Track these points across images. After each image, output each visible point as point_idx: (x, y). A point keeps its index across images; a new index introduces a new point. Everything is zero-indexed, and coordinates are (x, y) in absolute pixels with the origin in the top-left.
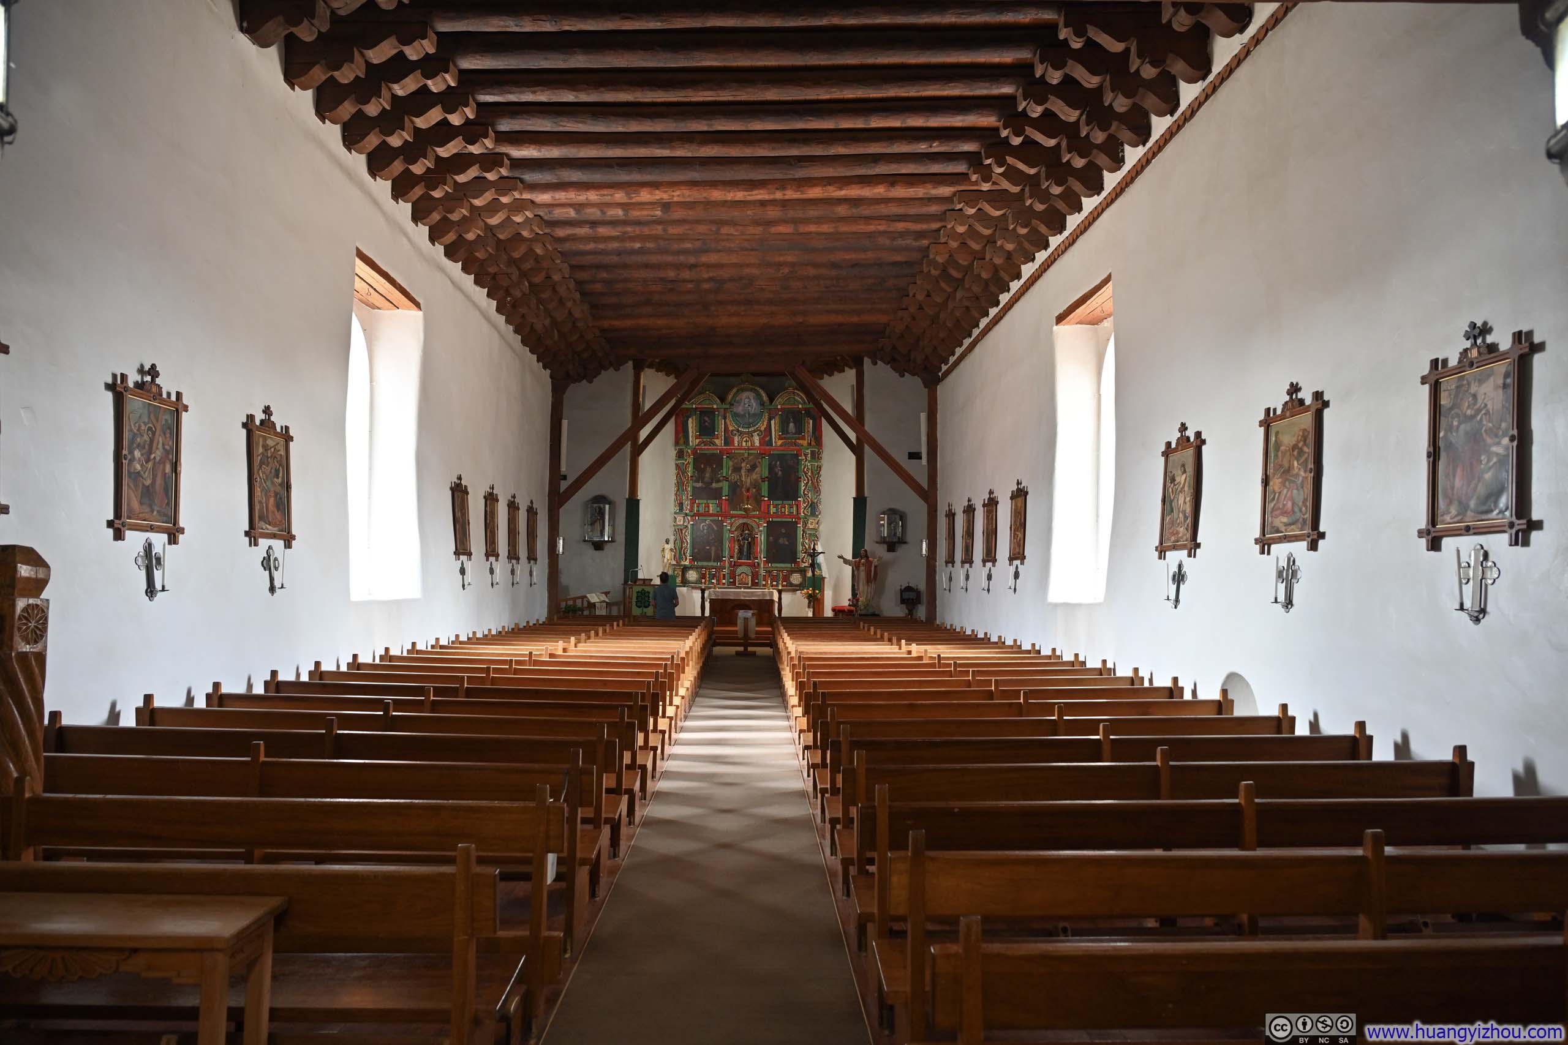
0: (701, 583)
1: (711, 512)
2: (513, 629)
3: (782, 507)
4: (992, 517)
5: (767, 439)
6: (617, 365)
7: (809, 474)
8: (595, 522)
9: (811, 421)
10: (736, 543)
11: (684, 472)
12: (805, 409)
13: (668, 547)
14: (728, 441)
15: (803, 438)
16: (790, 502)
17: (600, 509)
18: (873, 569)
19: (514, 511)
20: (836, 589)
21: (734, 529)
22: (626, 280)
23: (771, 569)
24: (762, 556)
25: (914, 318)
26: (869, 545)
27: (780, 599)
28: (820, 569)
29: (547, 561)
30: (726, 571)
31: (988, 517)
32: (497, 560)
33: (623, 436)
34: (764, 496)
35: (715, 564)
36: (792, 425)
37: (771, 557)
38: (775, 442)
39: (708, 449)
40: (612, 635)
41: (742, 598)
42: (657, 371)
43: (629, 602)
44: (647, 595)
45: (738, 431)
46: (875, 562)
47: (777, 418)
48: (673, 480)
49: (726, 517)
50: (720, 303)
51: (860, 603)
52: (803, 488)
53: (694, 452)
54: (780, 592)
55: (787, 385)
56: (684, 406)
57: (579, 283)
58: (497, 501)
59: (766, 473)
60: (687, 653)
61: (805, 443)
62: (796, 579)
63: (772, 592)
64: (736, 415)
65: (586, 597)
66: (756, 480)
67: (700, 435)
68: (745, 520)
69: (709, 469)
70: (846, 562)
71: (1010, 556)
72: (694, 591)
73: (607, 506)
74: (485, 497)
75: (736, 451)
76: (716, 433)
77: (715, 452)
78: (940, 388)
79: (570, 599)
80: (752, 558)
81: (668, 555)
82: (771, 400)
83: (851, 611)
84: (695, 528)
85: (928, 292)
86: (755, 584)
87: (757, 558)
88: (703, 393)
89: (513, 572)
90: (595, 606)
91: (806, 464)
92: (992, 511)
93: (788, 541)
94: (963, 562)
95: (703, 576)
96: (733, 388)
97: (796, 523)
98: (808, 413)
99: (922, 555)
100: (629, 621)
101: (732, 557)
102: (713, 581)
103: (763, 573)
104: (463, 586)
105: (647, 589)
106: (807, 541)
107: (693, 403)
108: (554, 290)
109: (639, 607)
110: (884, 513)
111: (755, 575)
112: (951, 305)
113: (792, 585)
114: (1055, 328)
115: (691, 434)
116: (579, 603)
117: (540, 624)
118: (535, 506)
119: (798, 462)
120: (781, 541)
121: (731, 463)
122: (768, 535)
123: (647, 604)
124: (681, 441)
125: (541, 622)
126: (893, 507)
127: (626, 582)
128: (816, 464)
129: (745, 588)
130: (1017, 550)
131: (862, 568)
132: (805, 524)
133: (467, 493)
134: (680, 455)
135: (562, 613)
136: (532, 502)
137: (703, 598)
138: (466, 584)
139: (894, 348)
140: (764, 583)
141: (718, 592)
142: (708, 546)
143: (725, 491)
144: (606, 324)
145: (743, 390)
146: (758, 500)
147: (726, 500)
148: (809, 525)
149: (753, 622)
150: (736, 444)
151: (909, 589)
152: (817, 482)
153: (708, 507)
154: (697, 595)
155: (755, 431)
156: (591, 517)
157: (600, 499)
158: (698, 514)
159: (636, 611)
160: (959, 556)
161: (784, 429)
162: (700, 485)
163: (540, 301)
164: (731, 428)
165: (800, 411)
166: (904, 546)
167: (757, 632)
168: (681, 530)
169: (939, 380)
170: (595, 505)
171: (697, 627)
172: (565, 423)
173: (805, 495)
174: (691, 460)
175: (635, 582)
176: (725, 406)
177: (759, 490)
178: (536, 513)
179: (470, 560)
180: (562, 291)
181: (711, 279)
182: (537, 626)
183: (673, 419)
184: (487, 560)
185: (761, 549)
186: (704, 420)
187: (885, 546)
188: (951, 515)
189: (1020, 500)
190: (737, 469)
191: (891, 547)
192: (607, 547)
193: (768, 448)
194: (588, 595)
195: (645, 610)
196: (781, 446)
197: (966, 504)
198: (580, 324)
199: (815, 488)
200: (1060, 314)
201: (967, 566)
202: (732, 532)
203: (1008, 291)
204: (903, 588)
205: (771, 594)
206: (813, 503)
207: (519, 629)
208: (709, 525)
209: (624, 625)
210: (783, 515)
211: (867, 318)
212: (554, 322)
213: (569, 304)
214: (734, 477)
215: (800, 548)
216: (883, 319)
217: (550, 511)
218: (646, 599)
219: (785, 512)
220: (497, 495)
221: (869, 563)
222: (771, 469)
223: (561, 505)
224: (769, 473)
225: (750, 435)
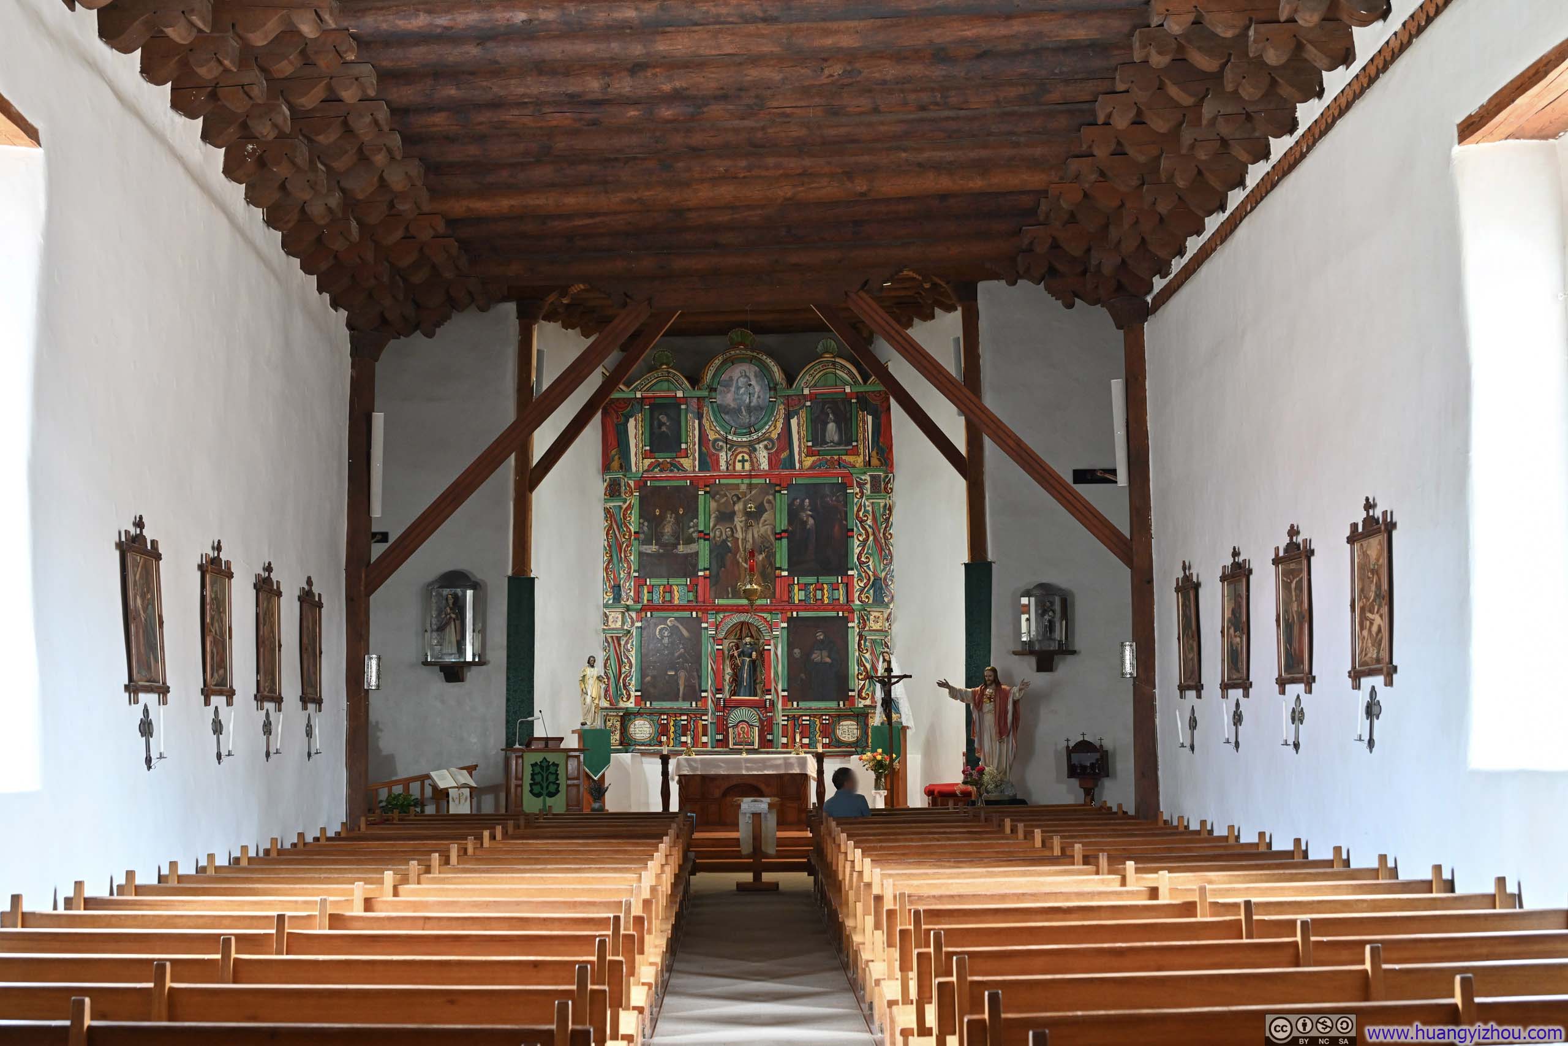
0: (661, 743)
1: (676, 602)
2: (267, 852)
3: (816, 590)
4: (1299, 587)
5: (784, 455)
6: (484, 300)
7: (869, 522)
8: (447, 624)
9: (870, 418)
10: (728, 662)
11: (623, 524)
12: (860, 397)
13: (592, 673)
14: (707, 461)
15: (855, 452)
16: (833, 579)
17: (456, 597)
18: (1010, 707)
19: (269, 601)
20: (930, 750)
21: (721, 635)
22: (497, 104)
23: (797, 713)
24: (780, 688)
25: (1102, 174)
26: (1000, 658)
27: (820, 772)
28: (898, 712)
29: (344, 703)
30: (708, 719)
31: (1287, 586)
32: (229, 703)
33: (498, 442)
34: (780, 569)
35: (686, 705)
36: (831, 427)
37: (798, 690)
38: (801, 462)
39: (665, 479)
40: (479, 860)
41: (744, 772)
42: (566, 326)
43: (517, 786)
44: (552, 769)
45: (726, 441)
46: (1015, 692)
47: (803, 413)
48: (600, 540)
49: (705, 611)
50: (696, 152)
51: (986, 778)
52: (857, 551)
53: (641, 484)
54: (820, 758)
55: (820, 348)
56: (615, 395)
57: (398, 112)
58: (230, 576)
59: (783, 523)
60: (647, 903)
61: (859, 461)
62: (848, 731)
63: (805, 759)
64: (722, 410)
65: (428, 777)
66: (763, 537)
67: (651, 451)
68: (743, 617)
69: (670, 518)
70: (954, 693)
71: (1353, 667)
72: (646, 760)
73: (469, 593)
74: (201, 567)
75: (723, 481)
76: (683, 446)
77: (681, 483)
78: (1149, 327)
79: (397, 782)
80: (759, 692)
81: (594, 689)
82: (790, 379)
83: (966, 794)
84: (645, 634)
85: (1139, 112)
86: (766, 744)
87: (768, 692)
88: (657, 369)
89: (267, 728)
90: (448, 795)
91: (862, 502)
92: (1301, 570)
93: (829, 657)
94: (1225, 687)
95: (664, 730)
96: (713, 357)
97: (846, 620)
98: (863, 402)
99: (1123, 674)
100: (517, 827)
101: (719, 690)
102: (683, 739)
103: (780, 719)
104: (148, 761)
105: (551, 757)
106: (867, 656)
107: (636, 389)
108: (348, 130)
109: (538, 795)
110: (1027, 594)
111: (766, 727)
112: (1187, 136)
113: (839, 743)
114: (1457, 150)
115: (633, 450)
116: (415, 789)
117: (329, 839)
118: (316, 590)
119: (846, 500)
120: (816, 656)
121: (713, 505)
122: (790, 646)
123: (552, 788)
124: (615, 464)
125: (331, 833)
126: (1045, 580)
127: (509, 744)
128: (882, 502)
129: (749, 752)
130: (1373, 653)
131: (988, 706)
132: (863, 621)
133: (158, 557)
134: (613, 490)
135: (378, 811)
136: (309, 582)
137: (665, 773)
138: (154, 755)
139: (1055, 246)
140: (784, 740)
141: (695, 760)
142: (671, 669)
143: (704, 561)
144: (459, 207)
145: (733, 361)
146: (768, 574)
147: (705, 577)
148: (872, 624)
149: (771, 821)
150: (723, 467)
151: (1084, 746)
152: (886, 539)
153: (671, 592)
154: (653, 766)
155: (759, 441)
156: (439, 615)
157: (456, 579)
158: (651, 607)
159: (531, 804)
160: (1213, 669)
161: (817, 436)
162: (653, 548)
163: (317, 155)
164: (712, 436)
165: (847, 398)
166: (1070, 659)
167: (781, 842)
168: (618, 639)
169: (1147, 312)
170: (446, 592)
171: (659, 837)
172: (378, 419)
173: (861, 563)
174: (634, 500)
175: (528, 745)
176: (699, 393)
177: (771, 556)
178: (320, 605)
179: (165, 703)
180: (362, 126)
181: (676, 97)
182: (323, 841)
183: (598, 416)
184: (207, 703)
185: (776, 673)
186: (659, 420)
187: (1033, 661)
188: (1189, 589)
189: (1374, 546)
190: (726, 517)
191: (1045, 662)
192: (471, 675)
193: (787, 472)
194: (433, 774)
195: (550, 801)
196: (811, 468)
197: (1229, 561)
198: (403, 207)
199: (882, 550)
200: (1470, 116)
201: (1236, 694)
202: (719, 642)
203: (1320, 94)
204: (1072, 744)
205: (803, 763)
206: (877, 579)
207: (281, 852)
208: (674, 628)
209: (505, 835)
210: (819, 605)
211: (1001, 180)
212: (350, 203)
213: (380, 159)
214: (721, 532)
215: (854, 669)
216: (1034, 180)
217: (350, 599)
218: (552, 778)
219: (822, 600)
220: (228, 563)
221: (1001, 696)
222: (793, 514)
223: (373, 586)
224: (790, 523)
225: (752, 448)
